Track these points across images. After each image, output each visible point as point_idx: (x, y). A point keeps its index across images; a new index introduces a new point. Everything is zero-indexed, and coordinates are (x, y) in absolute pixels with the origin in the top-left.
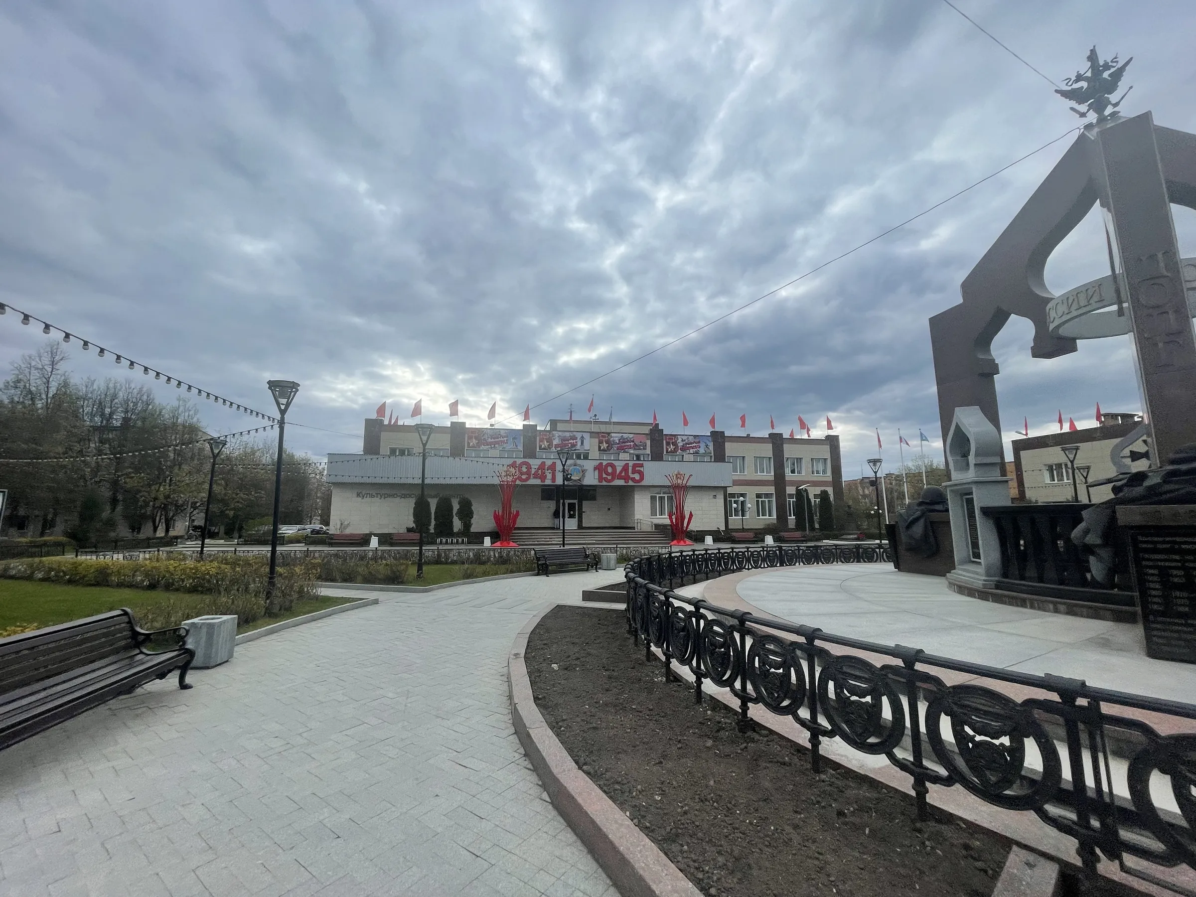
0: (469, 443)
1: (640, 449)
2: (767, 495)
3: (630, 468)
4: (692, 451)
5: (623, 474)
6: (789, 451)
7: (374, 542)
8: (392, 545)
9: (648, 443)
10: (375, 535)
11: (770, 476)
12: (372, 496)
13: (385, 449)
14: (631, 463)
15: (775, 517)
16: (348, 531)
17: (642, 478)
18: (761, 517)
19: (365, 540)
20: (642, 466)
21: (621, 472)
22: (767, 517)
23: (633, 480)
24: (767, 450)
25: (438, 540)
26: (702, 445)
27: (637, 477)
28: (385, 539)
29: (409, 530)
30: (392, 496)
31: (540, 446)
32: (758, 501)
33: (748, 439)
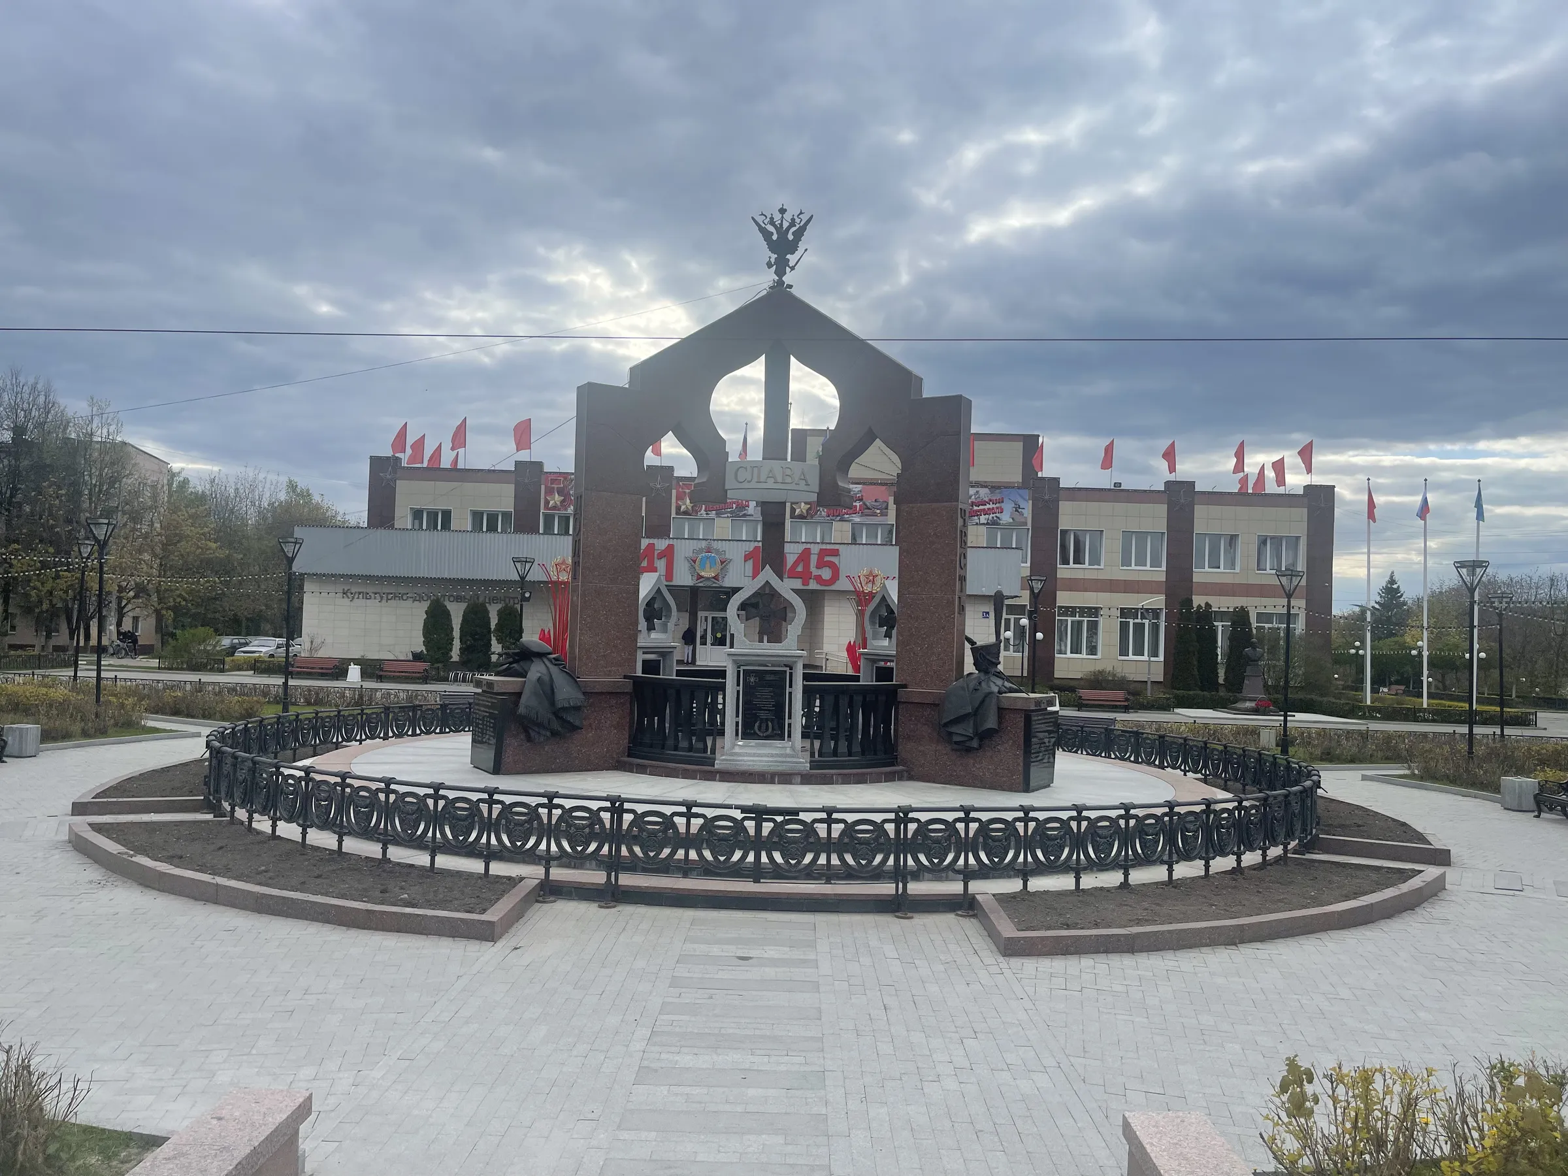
0: (547, 502)
1: (875, 515)
2: (1145, 612)
3: (814, 560)
4: (983, 519)
5: (800, 569)
6: (1205, 520)
7: (354, 673)
8: (380, 679)
9: (891, 500)
10: (357, 662)
11: (1159, 574)
12: (366, 596)
13: (403, 517)
14: (815, 549)
15: (1161, 658)
16: (322, 653)
17: (835, 576)
18: (1131, 657)
19: (339, 670)
20: (835, 553)
21: (796, 563)
22: (1145, 658)
23: (819, 579)
24: (1156, 519)
25: (452, 675)
26: (1008, 507)
27: (826, 574)
28: (373, 669)
29: (417, 657)
30: (401, 597)
31: (678, 508)
32: (1124, 627)
33: (1117, 494)
